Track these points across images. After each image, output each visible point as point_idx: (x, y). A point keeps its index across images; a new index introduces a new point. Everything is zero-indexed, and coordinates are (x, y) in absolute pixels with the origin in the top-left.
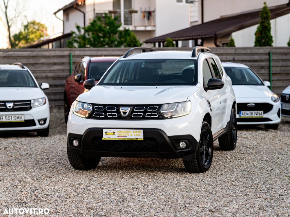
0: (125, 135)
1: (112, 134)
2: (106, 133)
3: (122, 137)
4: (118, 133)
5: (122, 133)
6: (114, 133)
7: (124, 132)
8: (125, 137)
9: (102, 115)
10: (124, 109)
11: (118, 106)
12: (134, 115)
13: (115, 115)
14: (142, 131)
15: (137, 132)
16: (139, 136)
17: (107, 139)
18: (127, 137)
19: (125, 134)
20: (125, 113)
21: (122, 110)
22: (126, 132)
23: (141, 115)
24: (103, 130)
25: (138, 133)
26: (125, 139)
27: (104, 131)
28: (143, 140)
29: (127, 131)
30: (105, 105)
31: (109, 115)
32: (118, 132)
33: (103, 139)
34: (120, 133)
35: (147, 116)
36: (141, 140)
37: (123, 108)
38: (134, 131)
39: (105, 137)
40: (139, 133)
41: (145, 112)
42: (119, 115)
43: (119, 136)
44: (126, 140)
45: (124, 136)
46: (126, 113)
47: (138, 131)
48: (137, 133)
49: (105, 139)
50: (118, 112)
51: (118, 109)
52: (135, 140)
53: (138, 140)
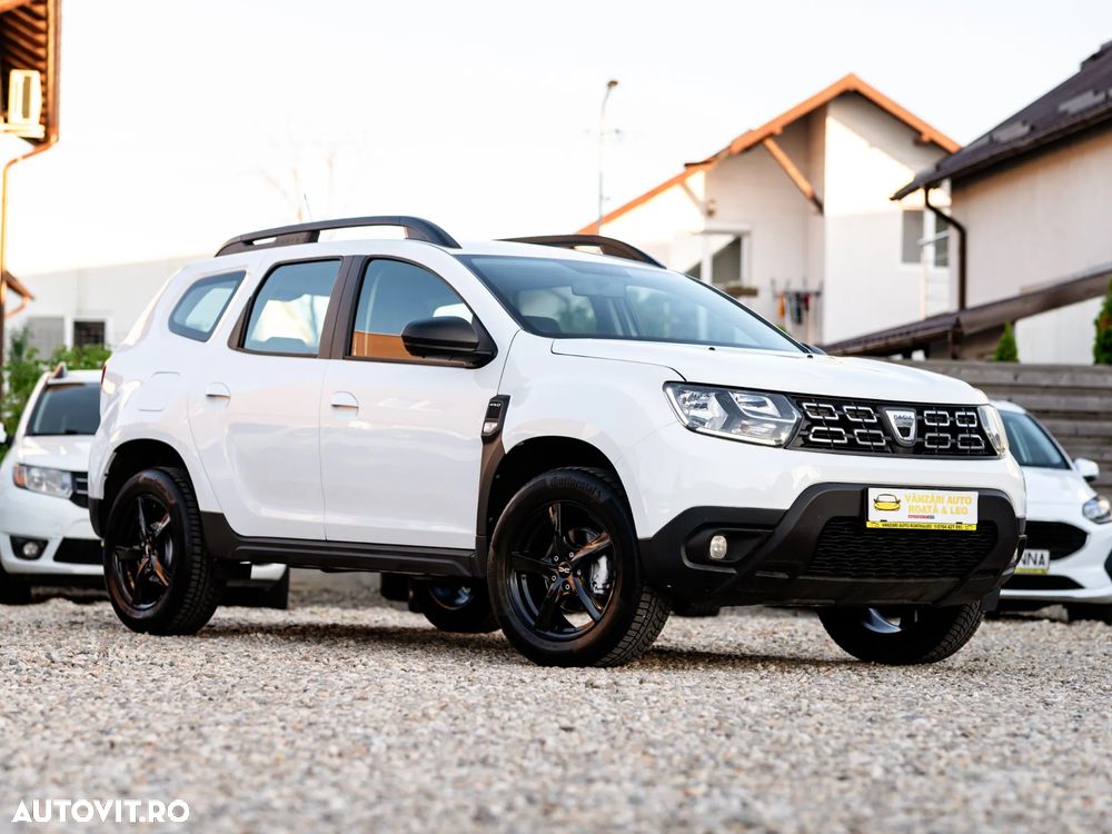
0: (928, 510)
1: (893, 506)
3: (924, 517)
4: (911, 502)
5: (921, 505)
8: (929, 517)
9: (839, 436)
10: (900, 418)
12: (930, 441)
13: (879, 438)
14: (975, 496)
15: (960, 501)
16: (966, 514)
17: (881, 526)
18: (932, 517)
19: (930, 507)
20: (905, 431)
23: (946, 441)
24: (870, 490)
25: (962, 503)
26: (931, 524)
27: (873, 493)
28: (974, 528)
29: (933, 495)
30: (839, 402)
31: (861, 437)
32: (908, 501)
33: (869, 525)
34: (914, 504)
35: (962, 445)
36: (970, 529)
38: (950, 498)
39: (875, 518)
40: (965, 505)
41: (954, 430)
42: (890, 439)
43: (911, 514)
44: (933, 528)
45: (925, 514)
46: (908, 430)
47: (963, 498)
48: (959, 504)
49: (874, 526)
50: (883, 424)
51: (880, 415)
52: (954, 528)
53: (964, 528)
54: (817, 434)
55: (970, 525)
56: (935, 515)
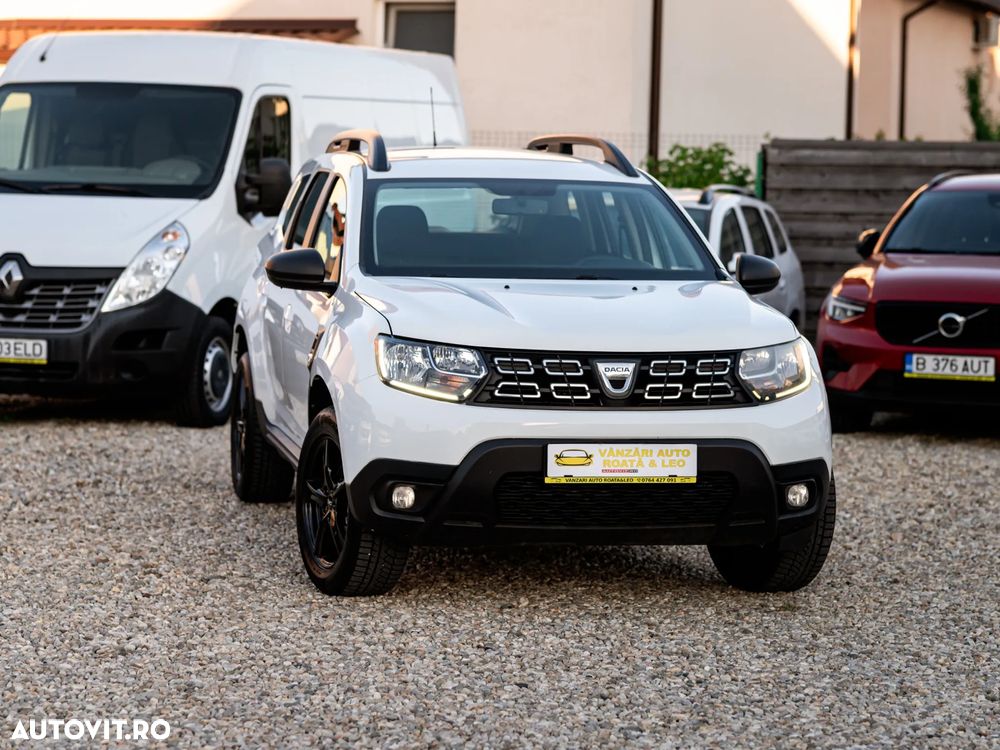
0: (629, 464)
1: (582, 461)
2: (558, 457)
3: (619, 471)
4: (606, 458)
5: (620, 459)
6: (589, 457)
7: (625, 452)
8: (629, 471)
9: (532, 391)
10: (613, 369)
11: (589, 358)
12: (652, 392)
13: (582, 392)
14: (693, 448)
15: (675, 453)
16: (683, 467)
17: (563, 481)
18: (636, 471)
19: (632, 461)
20: (618, 383)
21: (606, 371)
22: (634, 455)
23: (675, 391)
24: (549, 446)
25: (678, 456)
26: (632, 479)
27: (553, 450)
28: (694, 481)
29: (637, 449)
30: (537, 356)
31: (559, 391)
32: (603, 455)
33: (547, 481)
34: (611, 458)
35: (696, 394)
36: (687, 481)
37: (610, 365)
38: (661, 451)
39: (555, 473)
40: (681, 457)
41: (690, 379)
42: (597, 391)
43: (607, 468)
44: (635, 481)
45: (624, 468)
46: (623, 382)
47: (677, 451)
48: (674, 457)
49: (554, 481)
50: (592, 378)
51: (588, 368)
52: (666, 482)
53: (678, 481)
54: (504, 390)
55: (688, 478)
56: (639, 468)
